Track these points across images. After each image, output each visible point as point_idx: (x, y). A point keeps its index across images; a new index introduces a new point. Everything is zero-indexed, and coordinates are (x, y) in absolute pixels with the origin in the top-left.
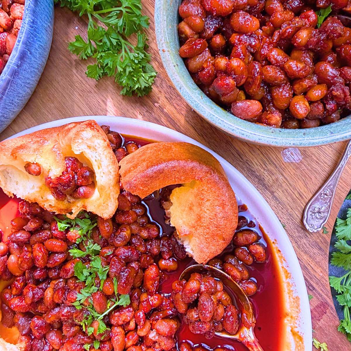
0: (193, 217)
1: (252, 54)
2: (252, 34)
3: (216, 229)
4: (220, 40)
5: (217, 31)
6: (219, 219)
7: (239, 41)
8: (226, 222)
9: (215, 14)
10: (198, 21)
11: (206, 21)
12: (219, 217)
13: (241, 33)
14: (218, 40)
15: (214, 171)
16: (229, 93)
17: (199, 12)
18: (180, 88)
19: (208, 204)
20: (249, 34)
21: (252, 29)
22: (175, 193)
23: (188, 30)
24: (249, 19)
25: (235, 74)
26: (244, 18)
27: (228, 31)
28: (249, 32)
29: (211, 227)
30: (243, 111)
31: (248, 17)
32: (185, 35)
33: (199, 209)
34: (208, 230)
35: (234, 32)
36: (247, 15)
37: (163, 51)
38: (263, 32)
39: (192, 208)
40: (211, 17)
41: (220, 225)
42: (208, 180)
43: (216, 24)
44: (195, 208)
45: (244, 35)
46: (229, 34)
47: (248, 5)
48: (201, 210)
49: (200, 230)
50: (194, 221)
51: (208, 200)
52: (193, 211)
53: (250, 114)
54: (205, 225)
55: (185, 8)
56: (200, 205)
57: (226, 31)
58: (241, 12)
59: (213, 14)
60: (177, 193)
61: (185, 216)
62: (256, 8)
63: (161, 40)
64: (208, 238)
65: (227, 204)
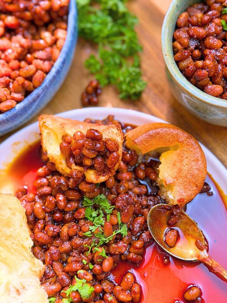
0: (176, 170)
1: (218, 61)
2: (217, 49)
3: (191, 177)
4: (198, 53)
5: (196, 48)
6: (194, 170)
7: (210, 53)
8: (199, 172)
9: (195, 37)
10: (186, 41)
11: (190, 41)
12: (194, 168)
13: (210, 49)
14: (197, 52)
15: (191, 137)
16: (204, 79)
17: (186, 36)
18: (175, 76)
19: (187, 160)
20: (216, 49)
21: (217, 46)
22: (164, 156)
23: (179, 46)
24: (216, 41)
25: (208, 69)
26: (213, 40)
27: (203, 48)
28: (216, 48)
29: (188, 176)
30: (211, 90)
31: (216, 39)
32: (177, 49)
33: (180, 164)
34: (186, 179)
35: (206, 48)
36: (215, 39)
37: (166, 55)
38: (224, 50)
39: (175, 164)
40: (193, 39)
41: (194, 174)
42: (187, 143)
43: (196, 43)
44: (177, 164)
45: (213, 50)
46: (203, 50)
47: (215, 34)
48: (181, 165)
49: (180, 180)
50: (176, 173)
51: (187, 158)
52: (176, 166)
53: (215, 92)
54: (184, 175)
55: (178, 34)
56: (182, 161)
57: (201, 48)
58: (211, 37)
59: (194, 37)
60: (165, 155)
61: (169, 171)
62: (220, 36)
63: (165, 49)
64: (186, 185)
65: (199, 159)
